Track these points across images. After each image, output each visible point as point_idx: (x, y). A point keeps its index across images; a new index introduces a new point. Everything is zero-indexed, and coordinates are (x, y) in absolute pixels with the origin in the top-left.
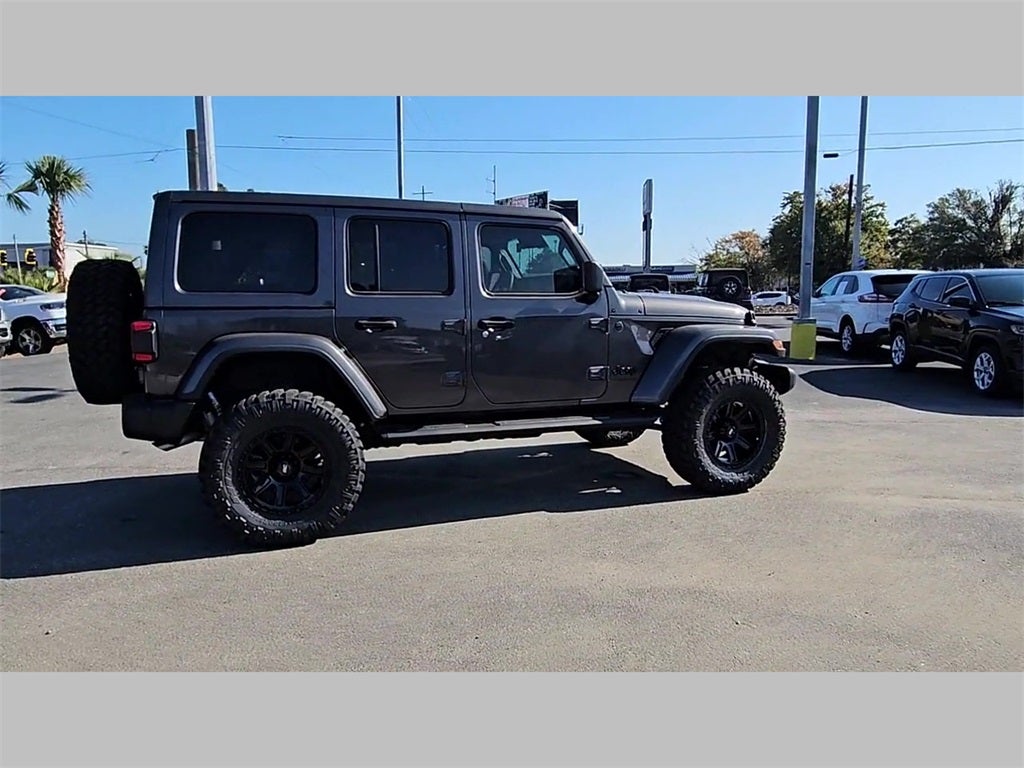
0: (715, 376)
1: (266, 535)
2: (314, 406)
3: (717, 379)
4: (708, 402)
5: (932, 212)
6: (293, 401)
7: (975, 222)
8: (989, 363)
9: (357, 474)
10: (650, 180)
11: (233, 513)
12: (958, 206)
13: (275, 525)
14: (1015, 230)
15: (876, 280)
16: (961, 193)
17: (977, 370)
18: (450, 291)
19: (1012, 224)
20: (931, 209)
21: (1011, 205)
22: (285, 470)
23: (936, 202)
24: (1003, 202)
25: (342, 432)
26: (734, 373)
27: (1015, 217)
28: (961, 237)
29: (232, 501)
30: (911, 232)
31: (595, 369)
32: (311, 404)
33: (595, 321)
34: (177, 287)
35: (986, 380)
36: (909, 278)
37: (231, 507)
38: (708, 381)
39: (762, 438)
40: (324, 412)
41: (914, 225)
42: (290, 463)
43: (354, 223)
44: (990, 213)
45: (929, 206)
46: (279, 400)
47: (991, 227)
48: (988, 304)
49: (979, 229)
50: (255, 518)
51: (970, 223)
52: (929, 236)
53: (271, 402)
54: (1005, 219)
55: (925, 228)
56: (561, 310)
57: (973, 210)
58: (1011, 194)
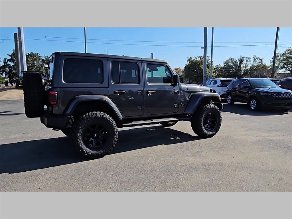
0: (205, 106)
1: (91, 155)
2: (105, 116)
3: (206, 107)
4: (204, 113)
5: (225, 64)
6: (99, 115)
7: (235, 66)
8: (255, 102)
9: (117, 136)
10: (153, 53)
11: (82, 149)
12: (231, 62)
13: (94, 152)
14: (244, 68)
15: (222, 81)
16: (232, 59)
17: (251, 104)
18: (139, 83)
19: (243, 67)
20: (224, 63)
21: (243, 62)
22: (96, 136)
23: (226, 61)
24: (241, 61)
25: (113, 124)
26: (210, 105)
27: (244, 65)
28: (232, 70)
29: (82, 145)
30: (219, 69)
31: (176, 105)
32: (104, 116)
33: (176, 91)
34: (63, 82)
35: (254, 107)
36: (231, 81)
37: (82, 147)
38: (204, 107)
39: (216, 123)
40: (108, 118)
41: (220, 67)
42: (97, 133)
43: (113, 63)
44: (238, 64)
45: (224, 62)
46: (95, 115)
47: (239, 68)
48: (254, 87)
49: (236, 68)
50: (88, 150)
51: (234, 66)
52: (223, 70)
53: (93, 116)
54: (242, 66)
55: (223, 68)
56: (167, 88)
57: (234, 63)
58: (243, 59)
